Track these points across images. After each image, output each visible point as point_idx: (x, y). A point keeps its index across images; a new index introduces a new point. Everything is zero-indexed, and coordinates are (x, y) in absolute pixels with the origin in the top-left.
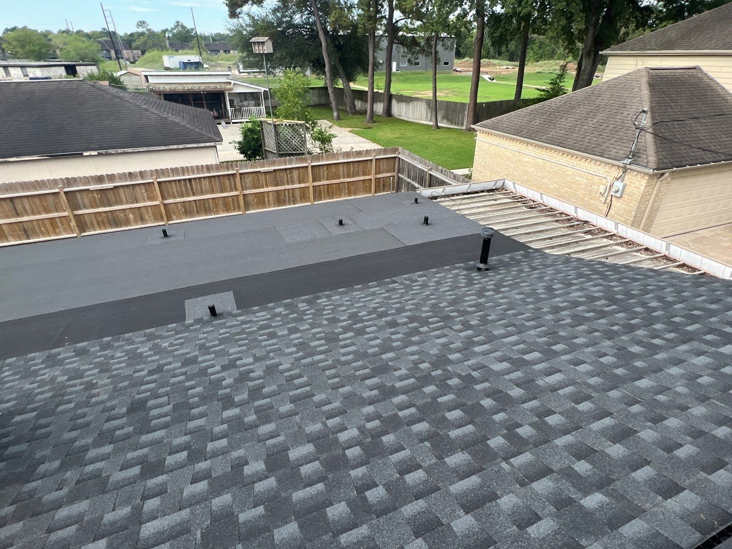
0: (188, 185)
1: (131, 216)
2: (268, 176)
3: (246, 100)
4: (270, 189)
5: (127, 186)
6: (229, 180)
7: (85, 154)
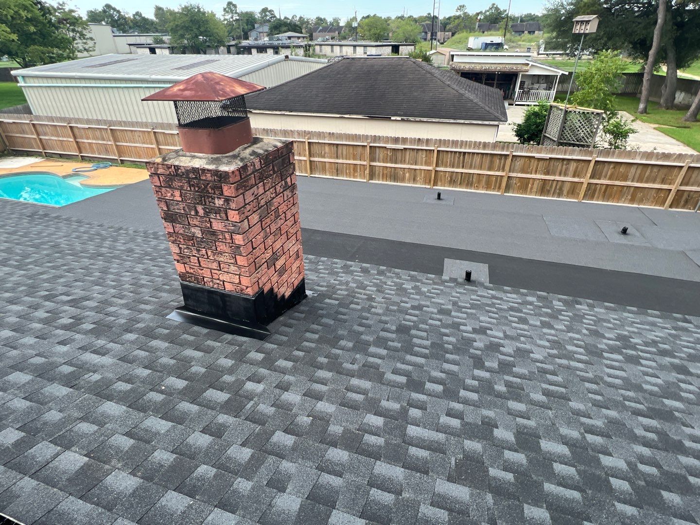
0: (462, 157)
1: (407, 175)
2: (541, 163)
3: (538, 82)
4: (538, 176)
5: (413, 149)
6: (500, 159)
7: (393, 118)
